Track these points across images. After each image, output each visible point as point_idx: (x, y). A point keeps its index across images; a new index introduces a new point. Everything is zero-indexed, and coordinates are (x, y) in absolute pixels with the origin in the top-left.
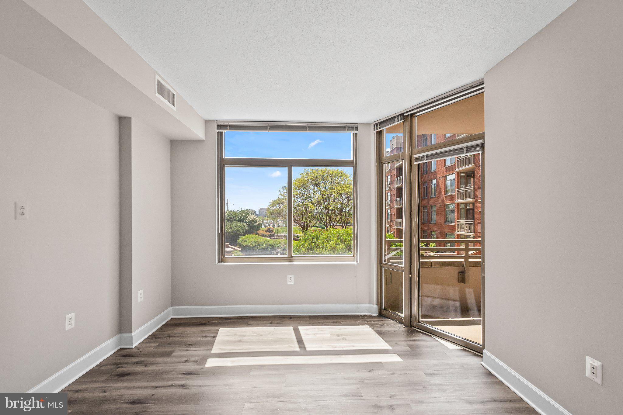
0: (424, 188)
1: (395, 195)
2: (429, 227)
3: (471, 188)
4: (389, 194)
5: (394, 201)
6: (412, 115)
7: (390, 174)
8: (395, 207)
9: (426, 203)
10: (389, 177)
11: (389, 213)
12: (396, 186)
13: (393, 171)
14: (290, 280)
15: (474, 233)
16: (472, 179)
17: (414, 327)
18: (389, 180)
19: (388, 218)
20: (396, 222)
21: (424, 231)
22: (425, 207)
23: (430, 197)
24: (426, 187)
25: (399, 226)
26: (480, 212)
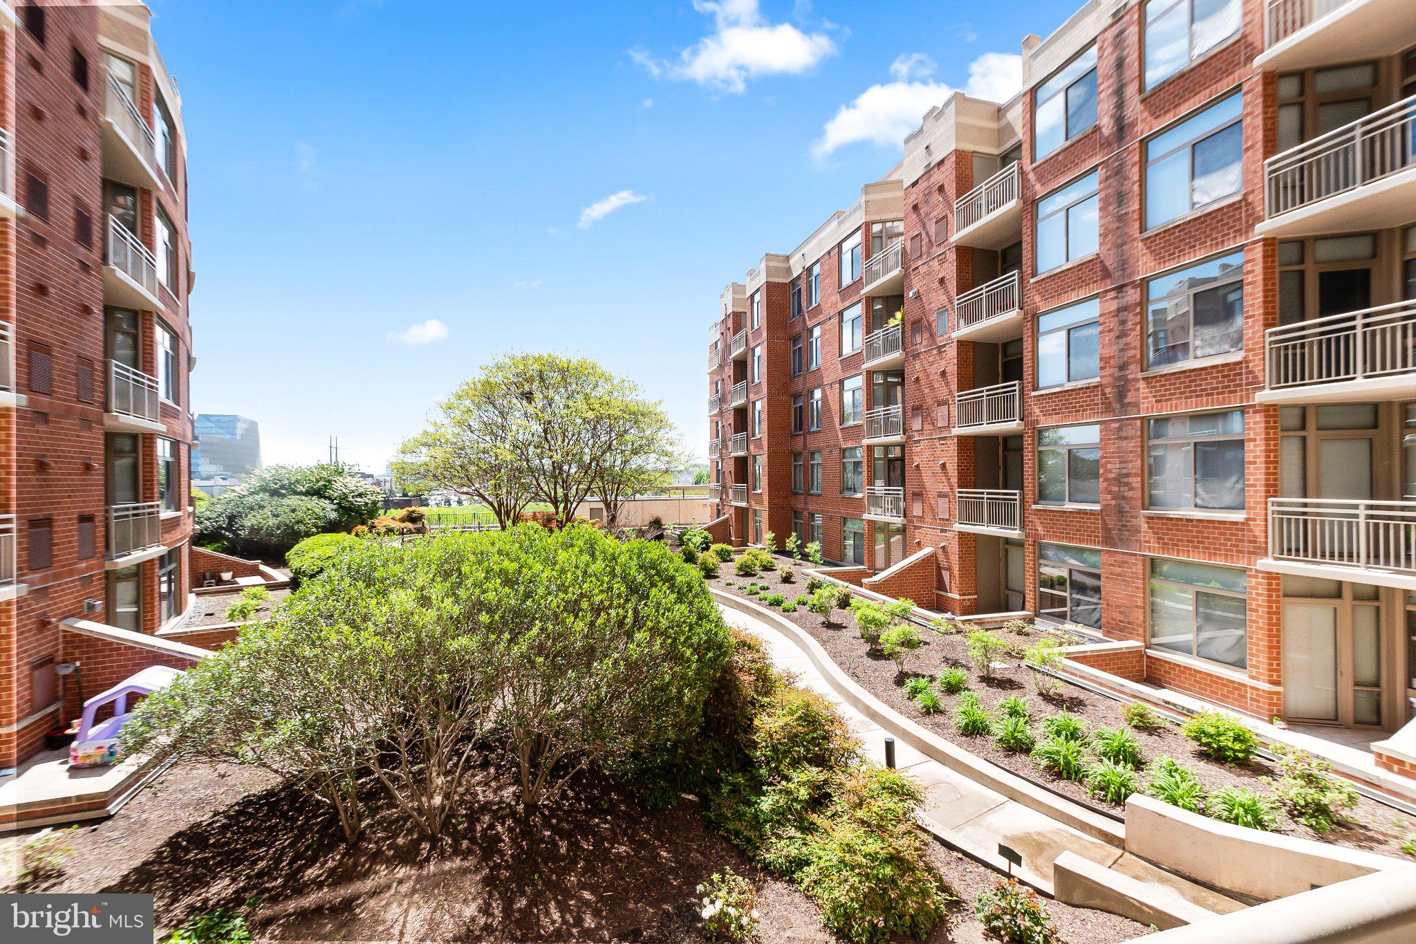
0: (796, 408)
1: (733, 426)
2: (806, 503)
3: (896, 409)
4: (720, 424)
5: (730, 440)
7: (722, 375)
8: (732, 455)
9: (798, 444)
11: (721, 470)
12: (734, 404)
13: (727, 368)
15: (905, 517)
16: (899, 388)
19: (718, 482)
20: (735, 492)
21: (796, 512)
22: (797, 455)
23: (809, 433)
24: (801, 407)
25: (742, 500)
26: (918, 466)
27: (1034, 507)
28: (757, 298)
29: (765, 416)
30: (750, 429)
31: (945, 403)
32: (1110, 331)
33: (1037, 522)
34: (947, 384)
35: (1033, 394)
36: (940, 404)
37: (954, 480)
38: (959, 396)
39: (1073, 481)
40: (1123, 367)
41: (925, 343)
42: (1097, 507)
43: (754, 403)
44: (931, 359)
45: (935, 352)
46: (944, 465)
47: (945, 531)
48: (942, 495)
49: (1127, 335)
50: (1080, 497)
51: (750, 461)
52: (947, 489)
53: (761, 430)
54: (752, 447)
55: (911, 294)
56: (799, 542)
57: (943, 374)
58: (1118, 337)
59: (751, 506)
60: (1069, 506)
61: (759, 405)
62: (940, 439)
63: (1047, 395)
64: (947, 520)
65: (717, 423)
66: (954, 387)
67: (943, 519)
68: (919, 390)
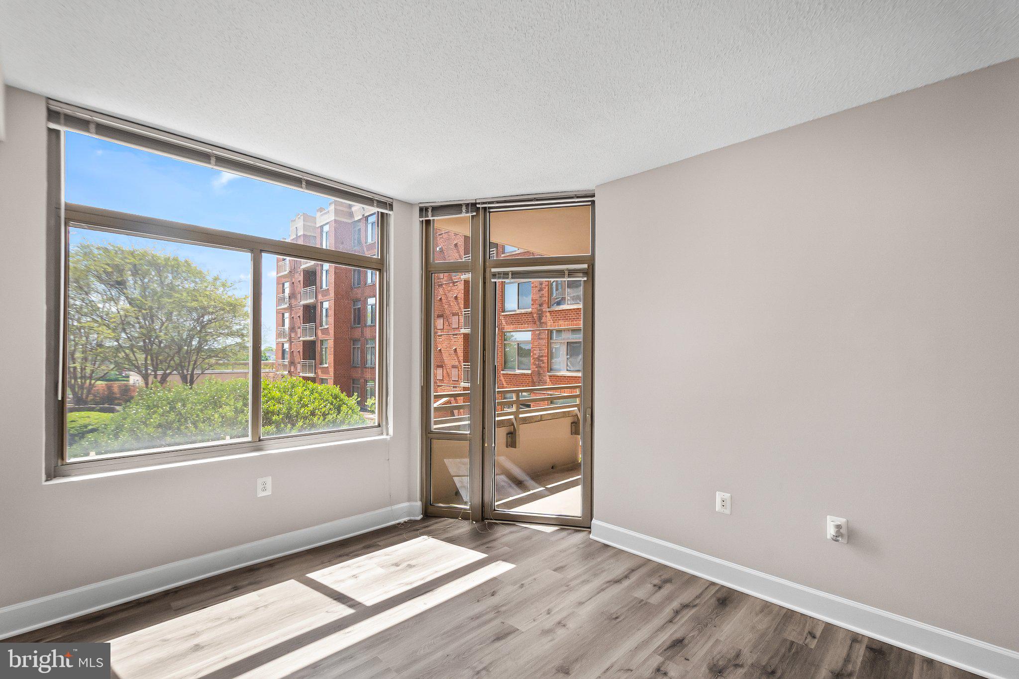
0: (355, 310)
1: (302, 318)
2: (362, 373)
4: (287, 315)
5: (299, 328)
6: (485, 208)
7: (292, 280)
8: (301, 339)
9: (357, 333)
10: (287, 285)
11: (287, 350)
12: (303, 302)
13: (296, 276)
14: (264, 489)
17: (488, 519)
18: (287, 291)
19: (283, 358)
20: (304, 366)
21: (353, 380)
22: (355, 341)
23: (366, 326)
24: (359, 309)
25: (310, 372)
26: (440, 350)
27: (502, 372)
28: (326, 228)
29: (331, 313)
30: (318, 321)
31: (457, 314)
32: (536, 287)
33: (503, 380)
34: (458, 304)
35: (502, 314)
36: (454, 314)
37: (461, 358)
38: (465, 311)
39: (520, 358)
40: (541, 305)
41: (445, 278)
42: (529, 372)
43: (322, 303)
44: (449, 288)
45: (451, 285)
46: (456, 349)
47: (456, 387)
48: (454, 367)
49: (543, 290)
50: (524, 367)
51: (318, 345)
52: (457, 363)
53: (328, 322)
54: (319, 333)
55: (438, 249)
56: (359, 399)
57: (456, 298)
58: (539, 291)
59: (318, 376)
60: (518, 372)
61: (326, 305)
62: (454, 335)
63: (509, 315)
64: (457, 381)
65: (283, 315)
66: (462, 306)
67: (455, 381)
68: (442, 305)
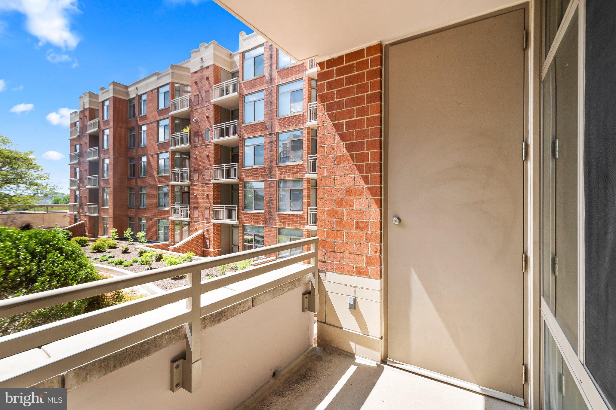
0: (131, 165)
1: (88, 171)
2: (137, 213)
3: (187, 169)
4: (78, 169)
5: (86, 179)
7: (80, 142)
8: (88, 187)
9: (133, 183)
10: (78, 146)
11: (78, 196)
12: (89, 159)
13: (84, 139)
15: (190, 218)
16: (187, 161)
18: (78, 151)
19: (76, 202)
20: (89, 208)
21: (130, 218)
22: (131, 189)
23: (139, 177)
24: (134, 164)
25: (94, 212)
26: (196, 195)
27: (242, 212)
28: (107, 103)
29: (111, 167)
30: (100, 173)
31: (209, 169)
32: (267, 149)
33: (243, 217)
34: (209, 161)
35: (242, 168)
36: (207, 169)
37: (212, 202)
38: (214, 167)
39: (255, 202)
40: (271, 162)
41: (200, 142)
42: (263, 211)
43: (103, 160)
44: (203, 150)
45: (204, 147)
46: (207, 195)
47: (208, 223)
48: (206, 208)
49: (272, 151)
50: (258, 207)
51: (101, 191)
52: (209, 205)
53: (108, 174)
54: (102, 183)
55: (194, 120)
56: (132, 233)
57: (208, 156)
58: (270, 151)
59: (101, 215)
60: (254, 211)
61: (107, 161)
62: (206, 184)
63: (247, 169)
64: (209, 218)
65: (75, 169)
66: (212, 163)
67: (207, 218)
68: (197, 162)
